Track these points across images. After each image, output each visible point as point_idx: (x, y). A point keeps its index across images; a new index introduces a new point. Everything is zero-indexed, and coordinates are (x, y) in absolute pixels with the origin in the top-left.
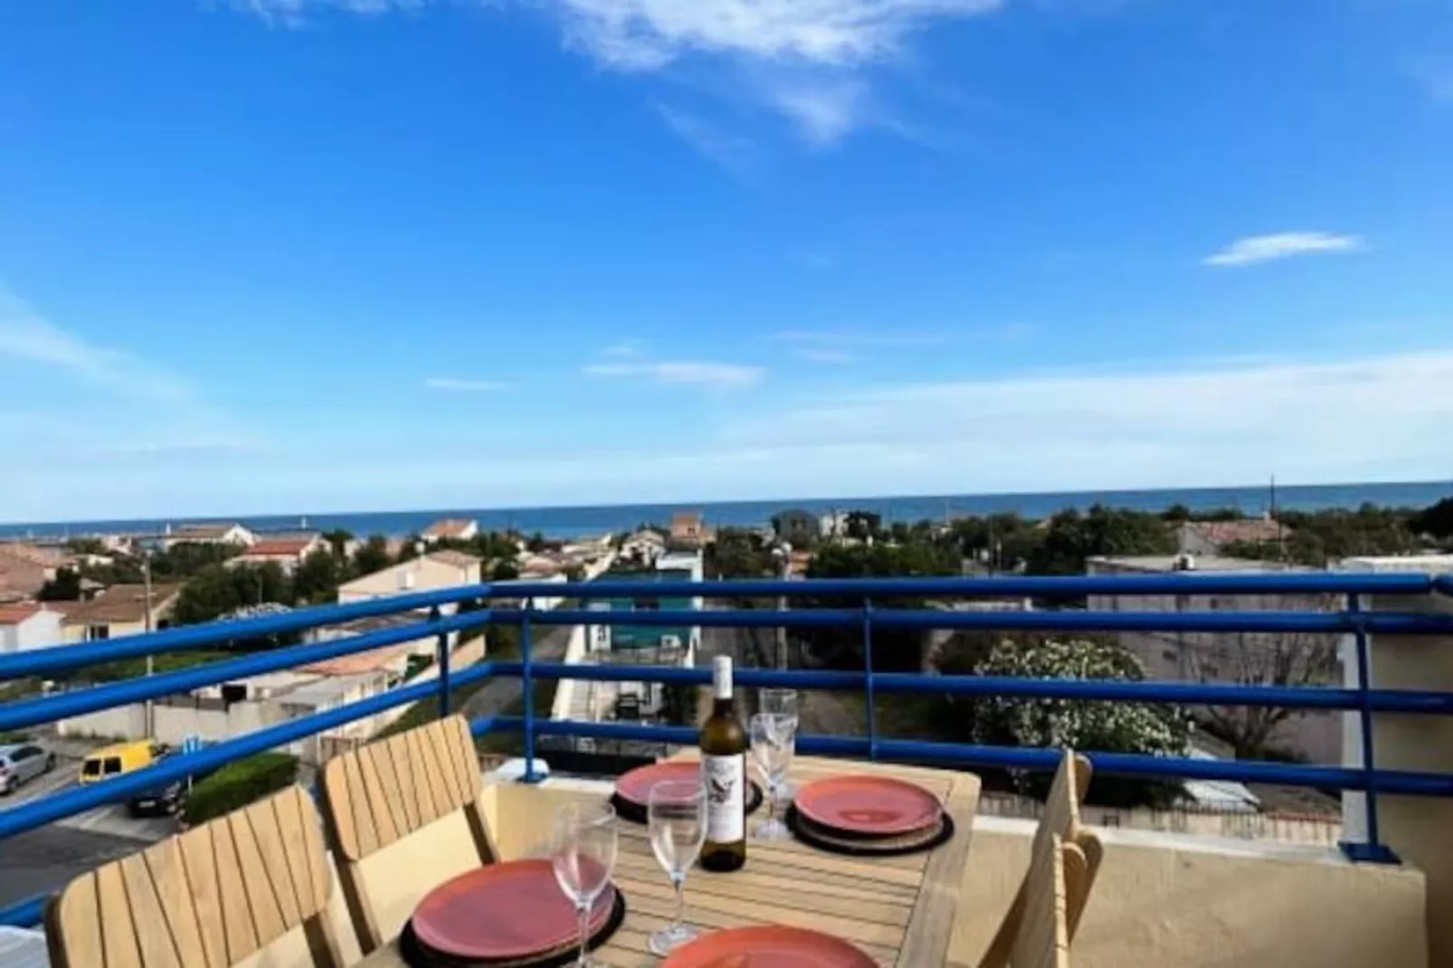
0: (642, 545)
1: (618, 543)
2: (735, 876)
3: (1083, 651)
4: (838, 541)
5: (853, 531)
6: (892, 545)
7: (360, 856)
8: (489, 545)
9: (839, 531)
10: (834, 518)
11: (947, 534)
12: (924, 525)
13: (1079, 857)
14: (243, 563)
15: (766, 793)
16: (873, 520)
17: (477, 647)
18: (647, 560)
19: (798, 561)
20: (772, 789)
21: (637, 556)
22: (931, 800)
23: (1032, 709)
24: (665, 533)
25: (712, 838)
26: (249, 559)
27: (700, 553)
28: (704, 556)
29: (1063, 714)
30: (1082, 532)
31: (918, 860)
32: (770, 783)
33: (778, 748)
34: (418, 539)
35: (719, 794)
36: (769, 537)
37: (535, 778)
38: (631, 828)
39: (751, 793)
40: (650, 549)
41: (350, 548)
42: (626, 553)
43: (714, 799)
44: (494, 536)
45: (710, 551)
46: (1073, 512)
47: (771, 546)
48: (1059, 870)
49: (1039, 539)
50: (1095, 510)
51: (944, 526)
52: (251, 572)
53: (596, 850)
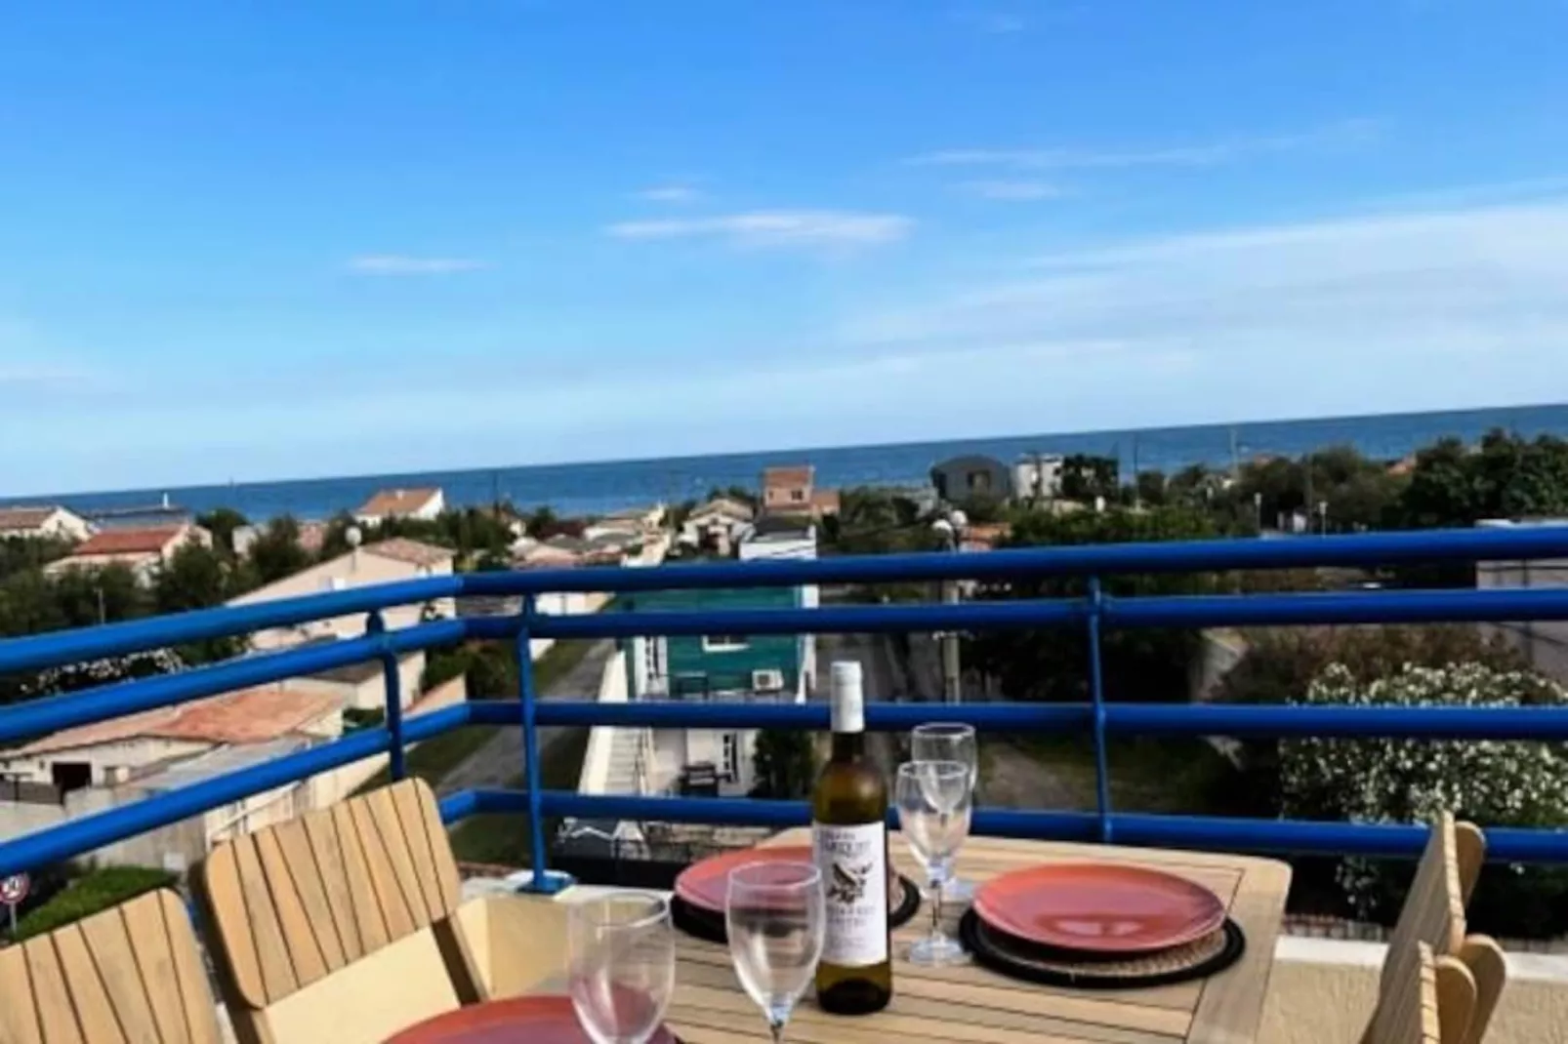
0: (715, 522)
1: (676, 520)
2: (874, 1020)
3: (1467, 679)
4: (1046, 505)
5: (1071, 488)
6: (1138, 510)
7: (268, 1002)
8: (466, 531)
9: (1046, 491)
10: (1038, 466)
11: (1232, 487)
12: (1195, 475)
13: (1466, 980)
14: (74, 566)
15: (924, 894)
16: (1106, 468)
17: (453, 694)
18: (724, 546)
19: (978, 539)
20: (935, 884)
21: (708, 541)
22: (1207, 900)
23: (1380, 775)
24: (753, 502)
25: (832, 960)
26: (84, 561)
27: (812, 531)
28: (819, 534)
29: (1433, 787)
30: (1470, 479)
31: (1186, 993)
32: (931, 873)
33: (944, 819)
34: (352, 523)
35: (844, 887)
36: (927, 506)
37: (549, 887)
38: (698, 948)
39: (901, 893)
40: (729, 528)
41: (242, 540)
42: (690, 536)
43: (838, 896)
44: (472, 513)
45: (829, 529)
46: (1453, 444)
47: (931, 518)
48: (1429, 997)
49: (1394, 492)
50: (1489, 442)
51: (1227, 477)
52: (88, 584)
53: (642, 976)
